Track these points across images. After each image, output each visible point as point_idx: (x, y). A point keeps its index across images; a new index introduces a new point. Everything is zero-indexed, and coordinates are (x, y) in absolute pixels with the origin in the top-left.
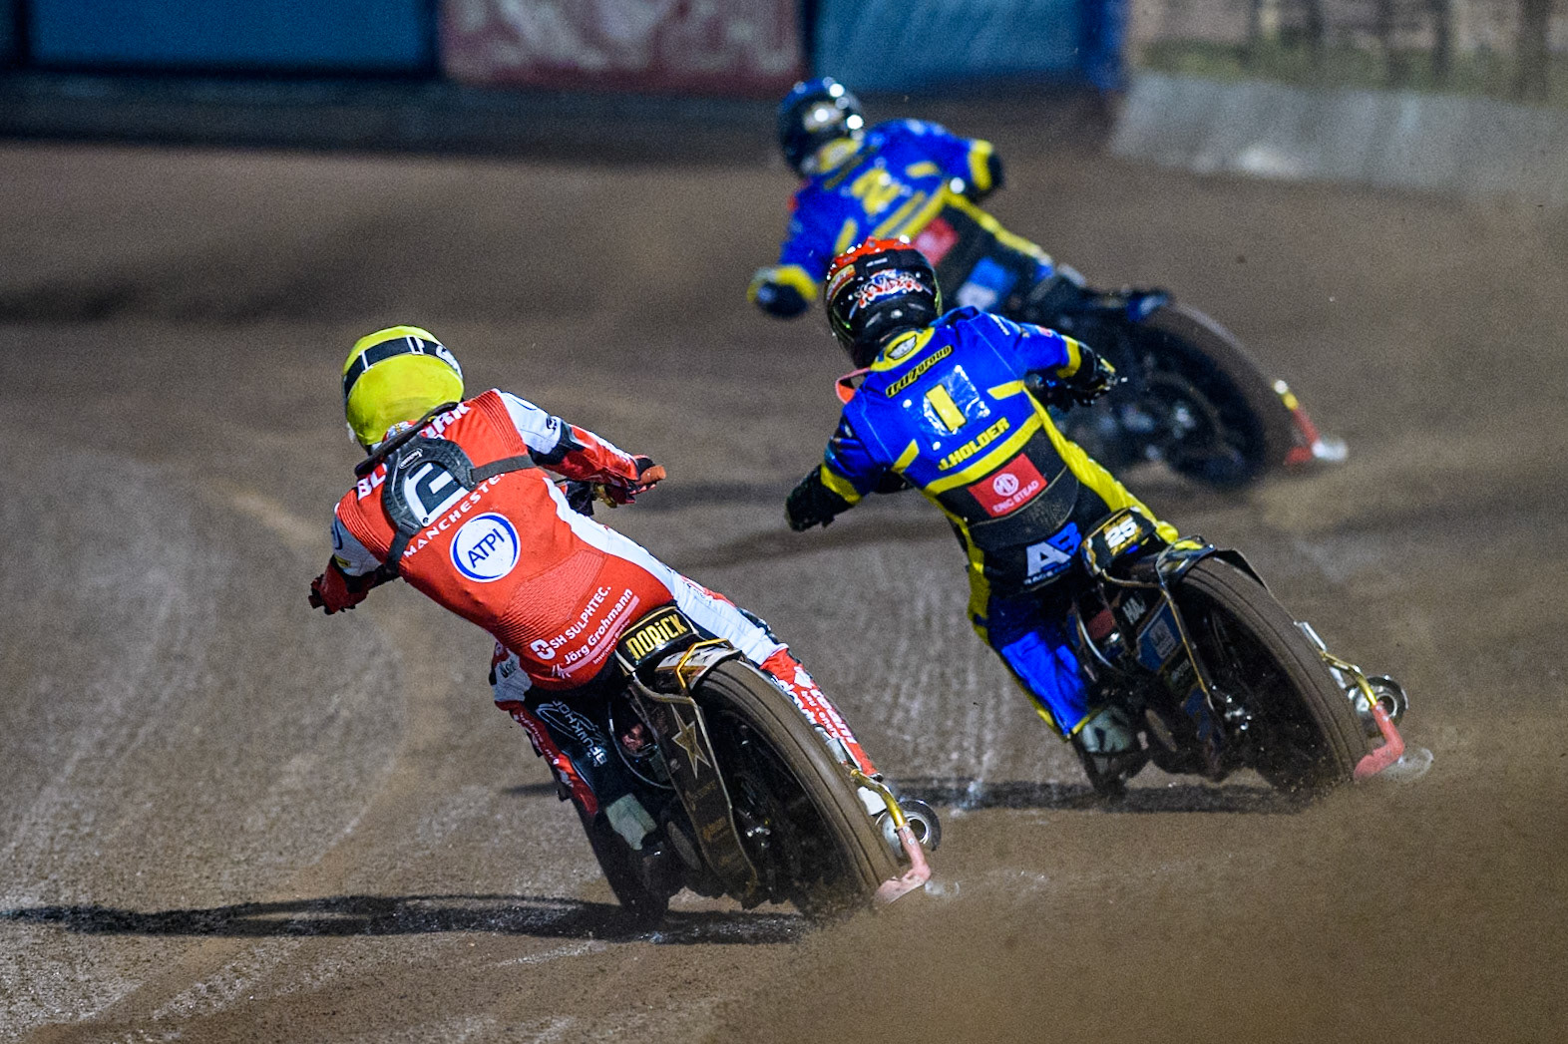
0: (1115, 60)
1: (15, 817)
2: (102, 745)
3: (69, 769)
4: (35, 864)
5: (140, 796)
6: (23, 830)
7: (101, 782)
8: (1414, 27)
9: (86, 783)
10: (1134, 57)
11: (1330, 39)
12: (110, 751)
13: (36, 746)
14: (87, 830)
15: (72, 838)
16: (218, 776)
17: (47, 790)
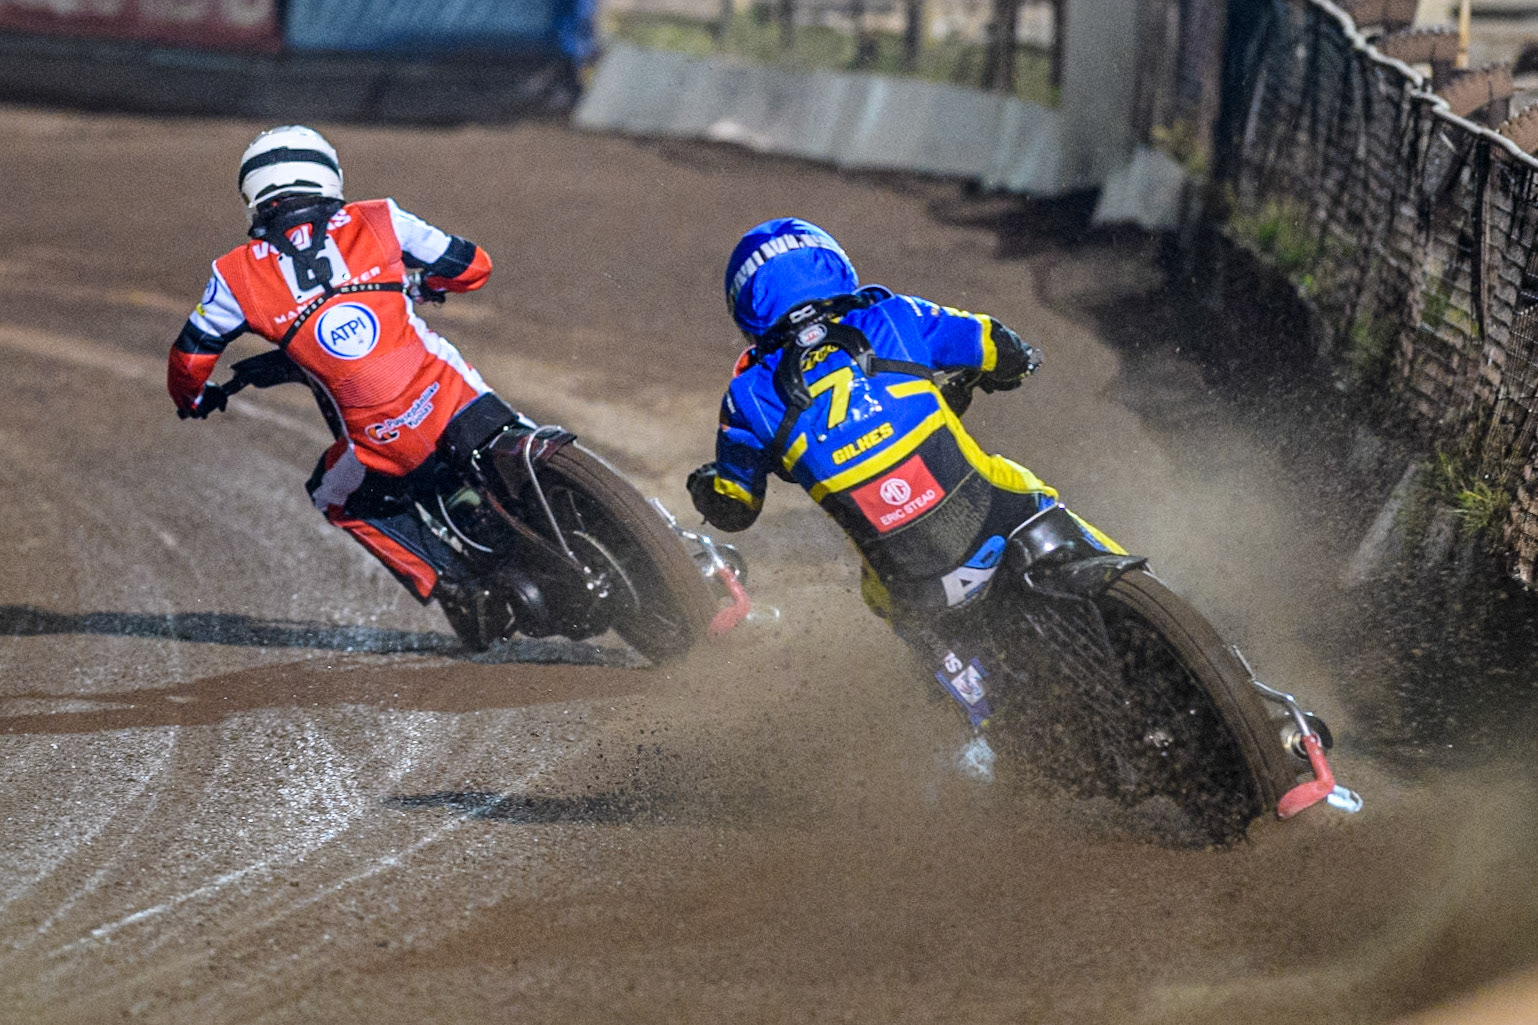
8: (887, 8)
11: (802, 19)
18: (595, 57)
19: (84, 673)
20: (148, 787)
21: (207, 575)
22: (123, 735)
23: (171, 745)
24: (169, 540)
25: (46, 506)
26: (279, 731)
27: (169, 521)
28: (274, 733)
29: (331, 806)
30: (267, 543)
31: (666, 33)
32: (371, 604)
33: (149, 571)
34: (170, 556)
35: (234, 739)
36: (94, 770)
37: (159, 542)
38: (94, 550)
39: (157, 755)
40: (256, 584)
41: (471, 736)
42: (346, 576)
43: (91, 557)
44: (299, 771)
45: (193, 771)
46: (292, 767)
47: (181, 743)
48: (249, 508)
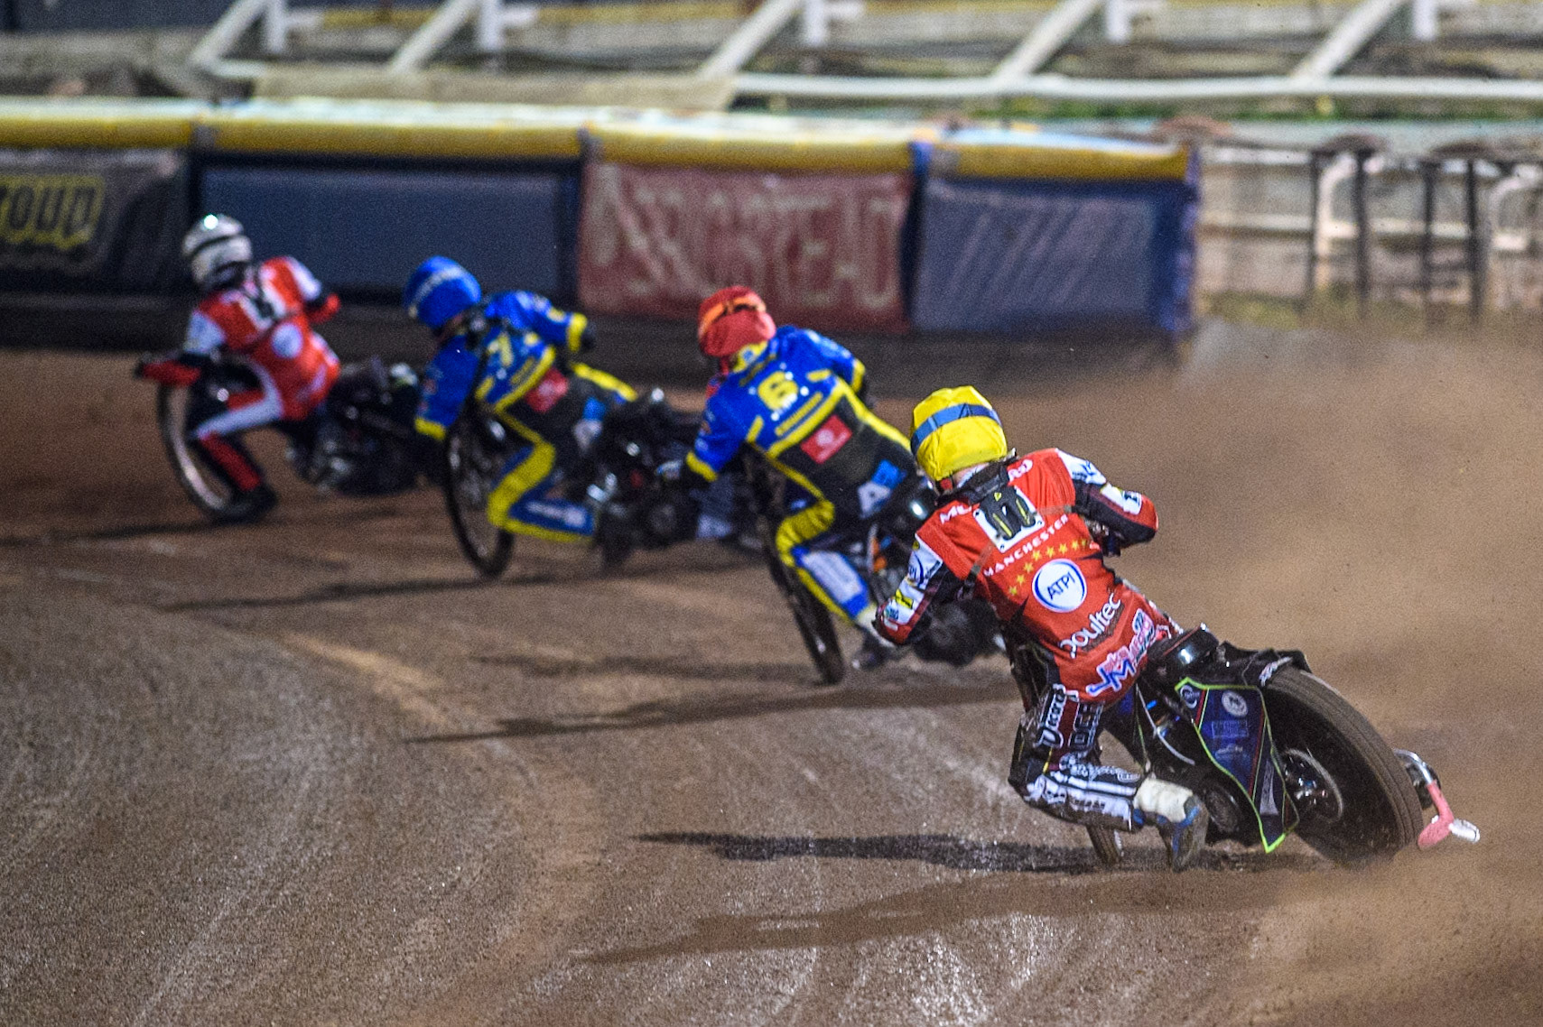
0: (1184, 308)
1: (163, 969)
2: (244, 905)
3: (214, 926)
4: (178, 1012)
5: (277, 952)
6: (168, 981)
7: (242, 940)
8: (1452, 284)
9: (229, 941)
10: (1201, 306)
11: (1377, 295)
12: (251, 912)
13: (184, 906)
14: (228, 982)
15: (213, 989)
16: (348, 936)
17: (192, 945)
18: (1192, 332)
19: (734, 897)
20: (793, 999)
21: (845, 806)
22: (771, 953)
23: (814, 961)
24: (811, 776)
25: (700, 747)
26: (912, 946)
27: (812, 759)
28: (907, 948)
29: (958, 1013)
30: (899, 777)
31: (1254, 310)
32: (994, 829)
33: (793, 806)
34: (812, 790)
35: (871, 954)
36: (744, 984)
37: (803, 777)
38: (744, 786)
39: (801, 970)
40: (889, 813)
41: (1084, 947)
42: (970, 804)
43: (741, 792)
44: (930, 981)
45: (835, 984)
46: (923, 978)
47: (823, 958)
48: (882, 746)
